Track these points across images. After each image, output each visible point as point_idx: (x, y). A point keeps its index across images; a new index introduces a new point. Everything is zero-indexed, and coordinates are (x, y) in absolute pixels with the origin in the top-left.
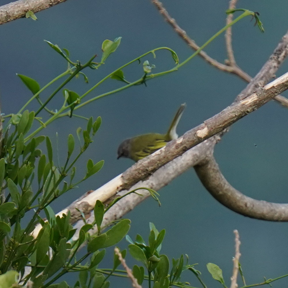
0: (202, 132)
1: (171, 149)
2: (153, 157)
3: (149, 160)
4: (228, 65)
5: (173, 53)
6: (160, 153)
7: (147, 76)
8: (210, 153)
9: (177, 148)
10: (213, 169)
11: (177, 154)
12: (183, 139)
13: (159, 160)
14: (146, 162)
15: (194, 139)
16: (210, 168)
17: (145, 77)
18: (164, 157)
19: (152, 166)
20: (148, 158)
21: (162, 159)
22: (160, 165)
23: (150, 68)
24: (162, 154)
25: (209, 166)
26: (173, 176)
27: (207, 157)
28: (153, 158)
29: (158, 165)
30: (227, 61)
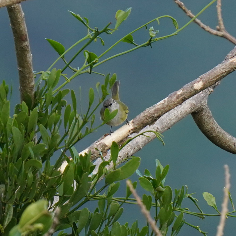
0: (198, 85)
1: (173, 99)
2: (158, 105)
3: (155, 109)
4: (219, 30)
5: (173, 20)
6: (163, 103)
7: (152, 39)
8: (205, 103)
9: (177, 99)
10: (207, 116)
11: (177, 103)
12: (182, 91)
13: (163, 108)
14: (153, 110)
15: (191, 91)
16: (204, 115)
17: (150, 40)
18: (167, 106)
19: (158, 113)
20: (154, 107)
21: (165, 107)
22: (163, 112)
23: (155, 33)
24: (165, 103)
25: (204, 113)
26: (174, 121)
27: (202, 105)
28: (158, 107)
29: (162, 112)
30: (218, 27)
